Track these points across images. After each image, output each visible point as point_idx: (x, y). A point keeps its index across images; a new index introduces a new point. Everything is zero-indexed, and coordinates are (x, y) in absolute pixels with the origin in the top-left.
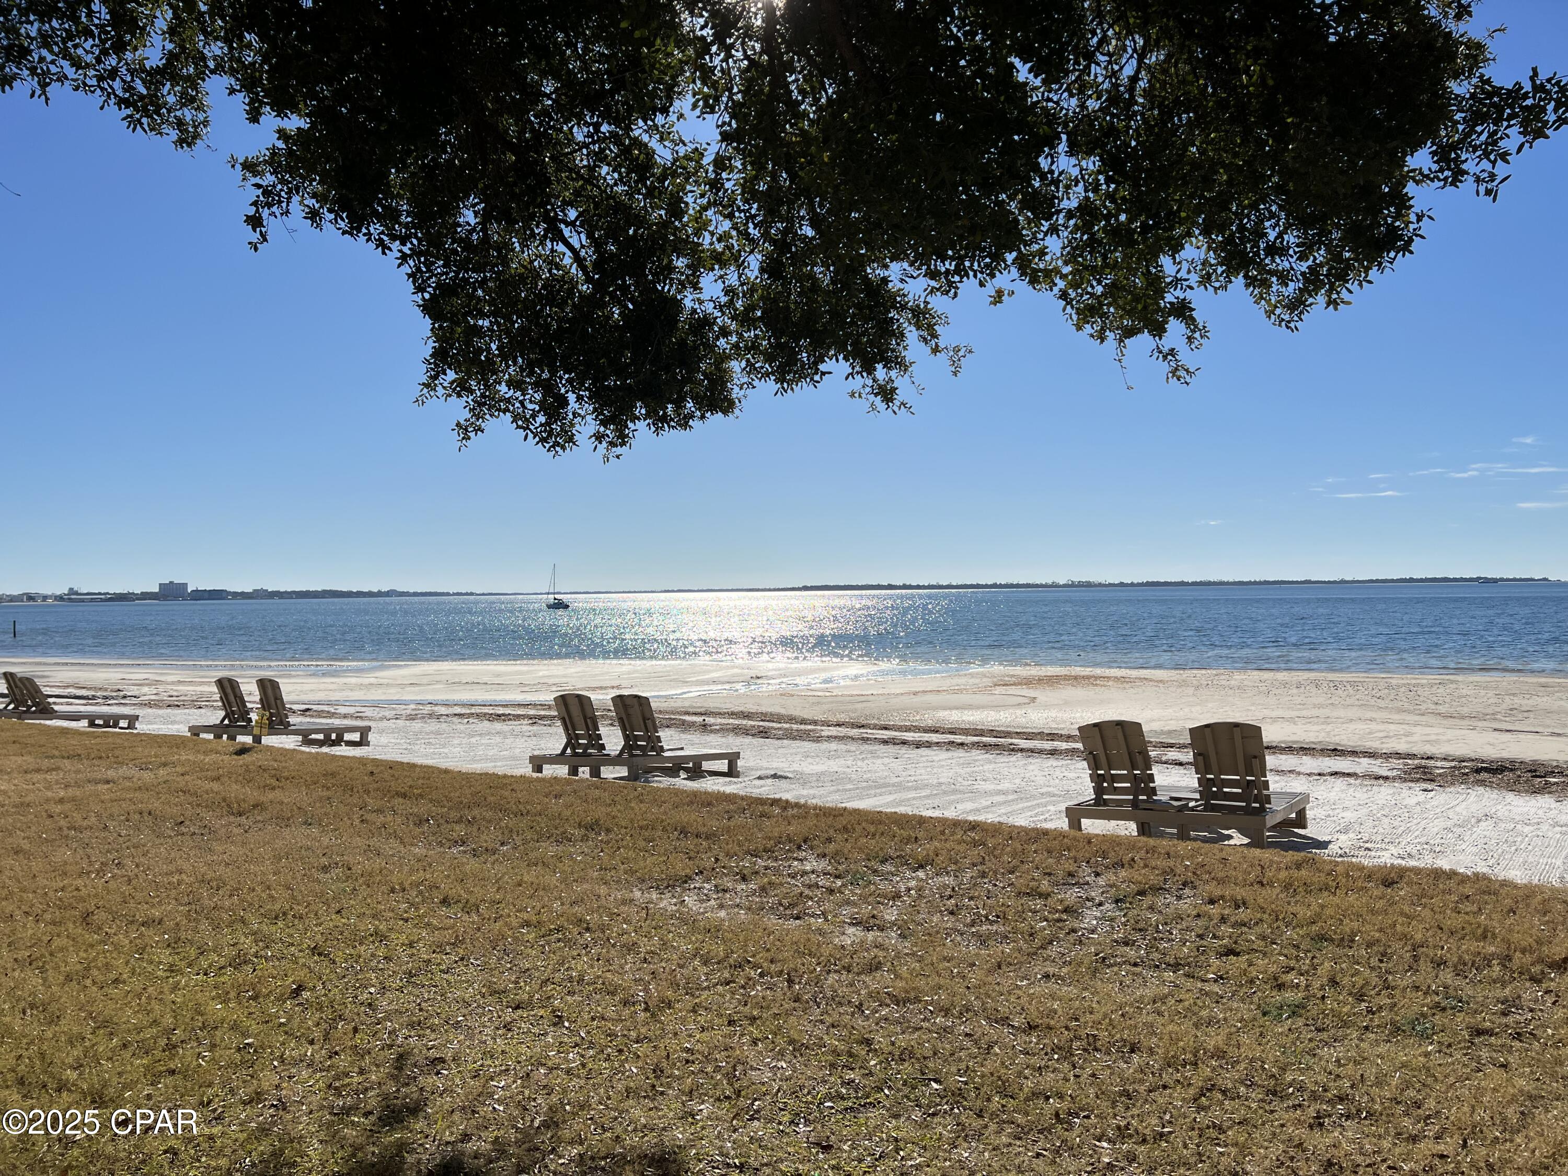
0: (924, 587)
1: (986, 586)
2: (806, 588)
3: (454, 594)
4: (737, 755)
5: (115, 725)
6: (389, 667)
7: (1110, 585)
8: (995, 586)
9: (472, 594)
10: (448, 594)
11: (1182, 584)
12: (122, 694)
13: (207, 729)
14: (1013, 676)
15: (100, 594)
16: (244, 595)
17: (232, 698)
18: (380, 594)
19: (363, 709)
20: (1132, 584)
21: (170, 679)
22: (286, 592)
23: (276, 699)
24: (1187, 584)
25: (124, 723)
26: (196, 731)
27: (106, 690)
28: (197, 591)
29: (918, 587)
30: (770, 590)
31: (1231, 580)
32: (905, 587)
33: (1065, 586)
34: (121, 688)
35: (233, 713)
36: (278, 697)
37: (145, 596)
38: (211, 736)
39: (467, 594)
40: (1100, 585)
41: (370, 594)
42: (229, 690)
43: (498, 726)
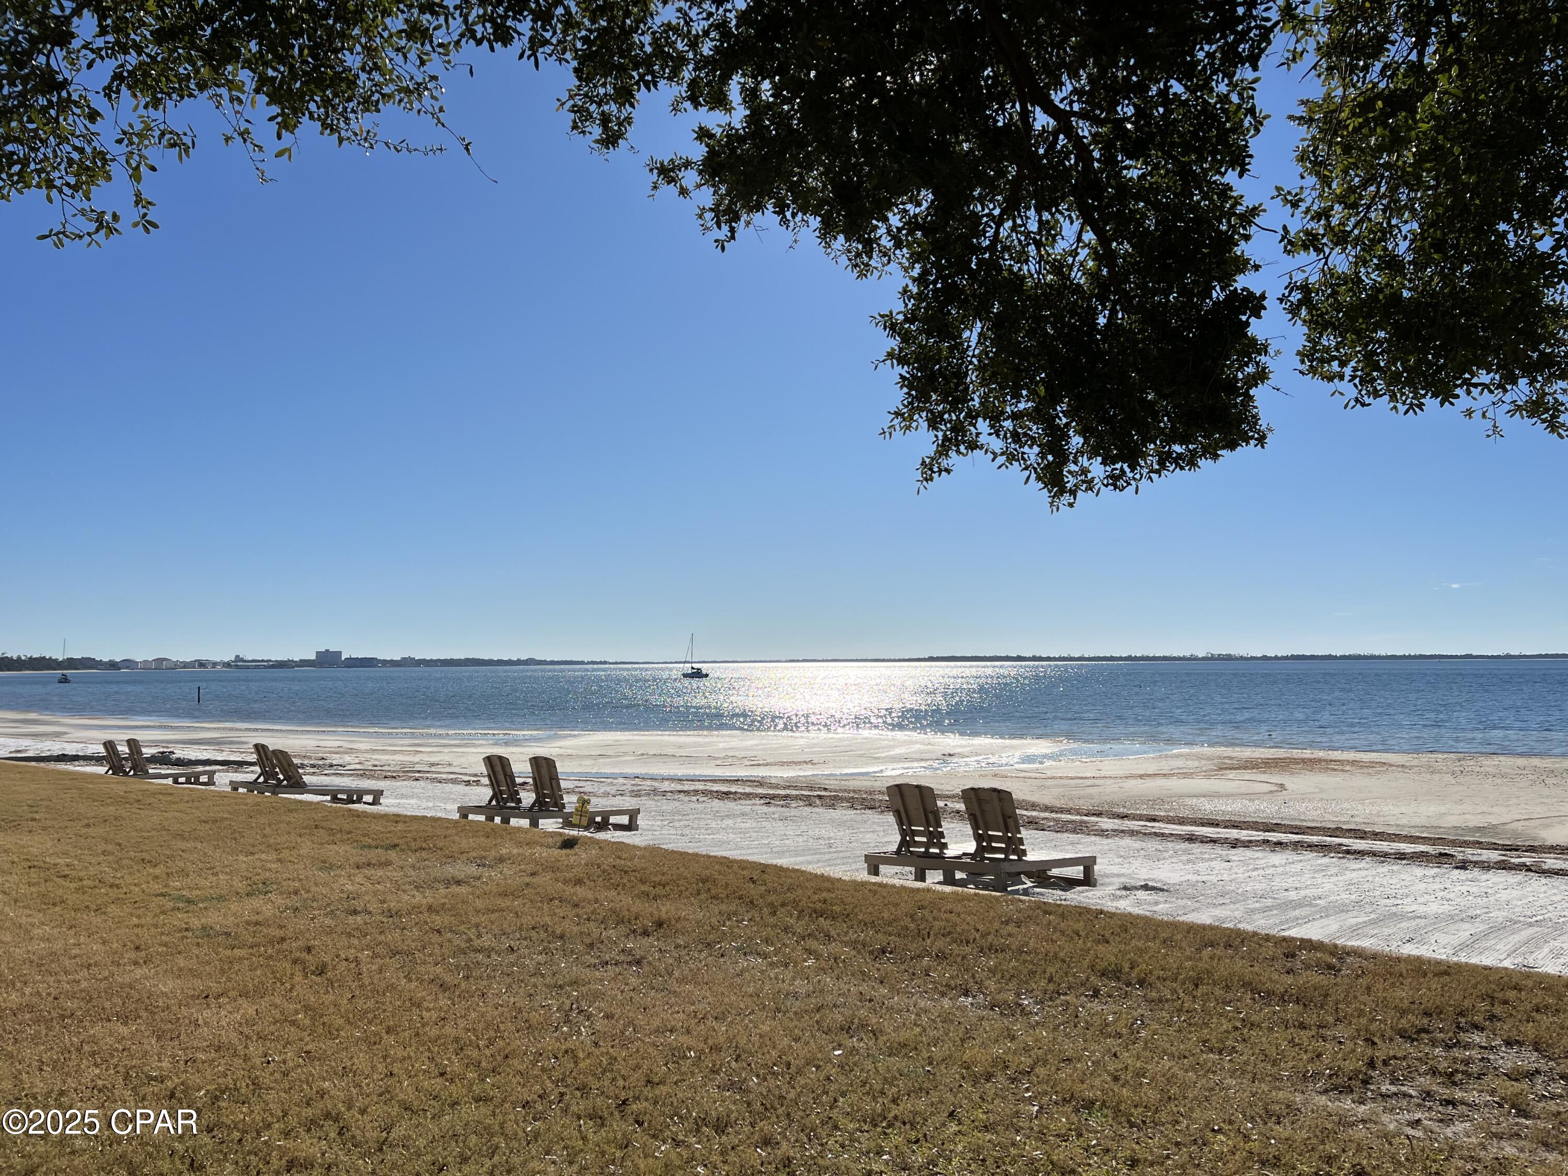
0: (1054, 659)
1: (1121, 659)
2: (931, 659)
3: (588, 663)
4: (1093, 860)
5: (359, 801)
6: (565, 737)
7: (1253, 658)
8: (1129, 658)
9: (605, 663)
10: (582, 663)
11: (1330, 657)
12: (327, 762)
13: (478, 809)
14: (1230, 758)
15: (263, 661)
16: (393, 663)
17: (501, 777)
18: (519, 662)
19: (580, 784)
20: (1276, 658)
21: (363, 746)
22: (431, 660)
23: (551, 779)
24: (1335, 658)
25: (368, 798)
26: (464, 812)
27: (310, 758)
28: (351, 659)
29: (1048, 659)
30: (895, 660)
31: (1383, 654)
32: (1034, 659)
33: (1203, 659)
34: (324, 756)
35: (501, 792)
36: (554, 778)
37: (304, 663)
38: (482, 818)
39: (601, 663)
40: (1242, 658)
41: (510, 663)
42: (498, 768)
43: (730, 805)
